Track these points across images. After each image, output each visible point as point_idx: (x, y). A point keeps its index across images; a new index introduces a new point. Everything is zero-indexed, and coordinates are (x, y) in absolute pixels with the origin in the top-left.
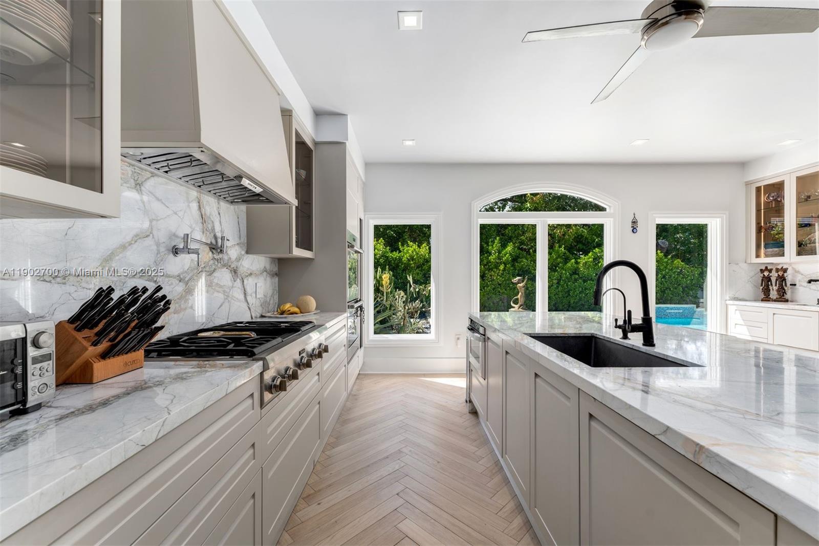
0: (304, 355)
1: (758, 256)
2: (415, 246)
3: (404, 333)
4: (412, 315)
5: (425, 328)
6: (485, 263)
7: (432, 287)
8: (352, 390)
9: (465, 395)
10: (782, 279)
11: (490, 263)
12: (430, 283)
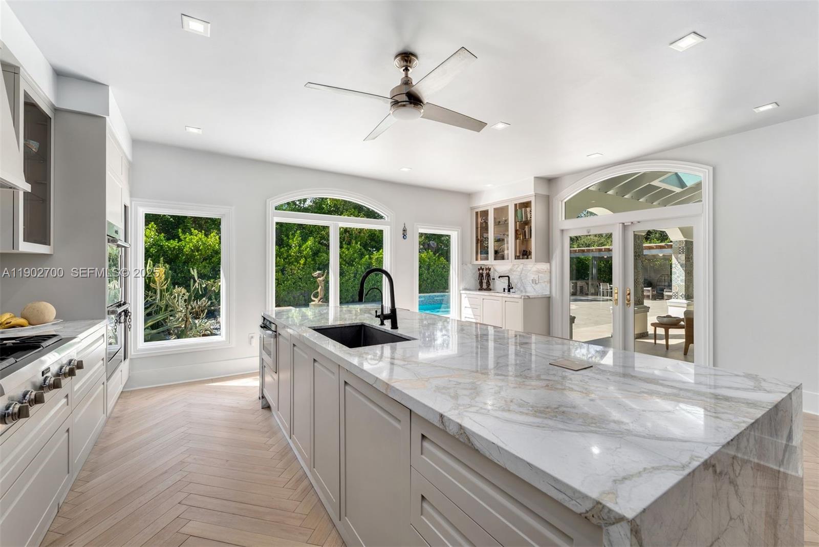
0: (49, 374)
1: (477, 259)
2: (201, 235)
3: (185, 338)
4: (197, 315)
5: (214, 329)
6: (285, 256)
7: (223, 282)
8: (112, 412)
9: (258, 392)
10: (488, 275)
11: (291, 256)
12: (220, 278)
